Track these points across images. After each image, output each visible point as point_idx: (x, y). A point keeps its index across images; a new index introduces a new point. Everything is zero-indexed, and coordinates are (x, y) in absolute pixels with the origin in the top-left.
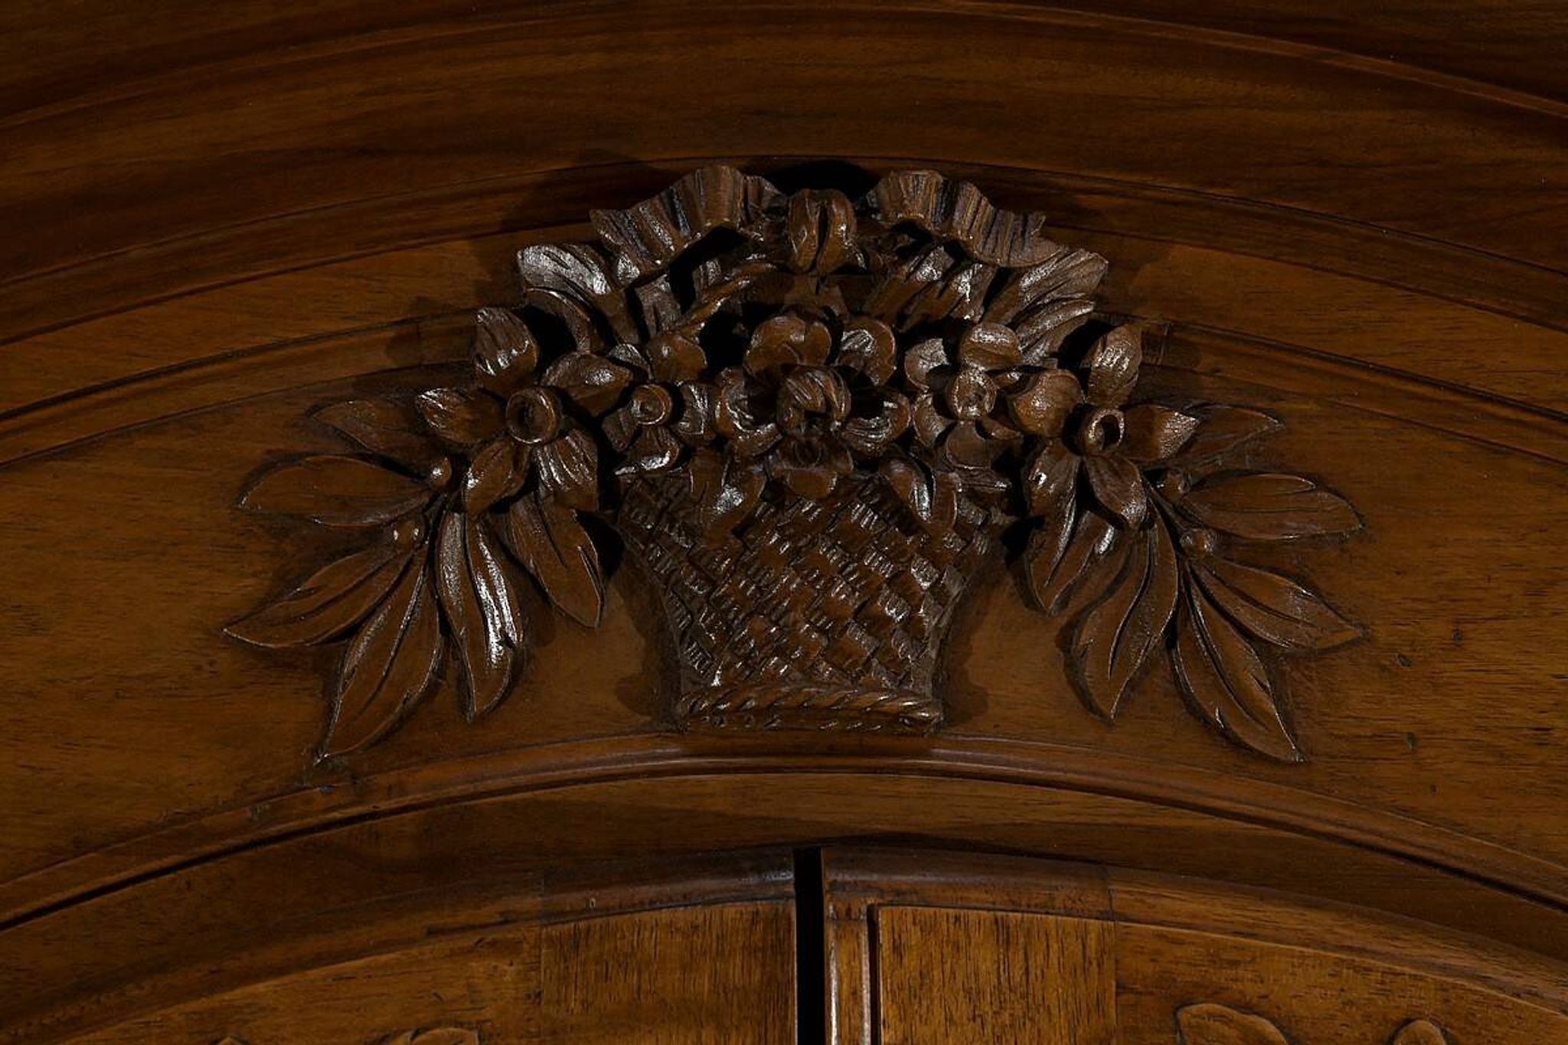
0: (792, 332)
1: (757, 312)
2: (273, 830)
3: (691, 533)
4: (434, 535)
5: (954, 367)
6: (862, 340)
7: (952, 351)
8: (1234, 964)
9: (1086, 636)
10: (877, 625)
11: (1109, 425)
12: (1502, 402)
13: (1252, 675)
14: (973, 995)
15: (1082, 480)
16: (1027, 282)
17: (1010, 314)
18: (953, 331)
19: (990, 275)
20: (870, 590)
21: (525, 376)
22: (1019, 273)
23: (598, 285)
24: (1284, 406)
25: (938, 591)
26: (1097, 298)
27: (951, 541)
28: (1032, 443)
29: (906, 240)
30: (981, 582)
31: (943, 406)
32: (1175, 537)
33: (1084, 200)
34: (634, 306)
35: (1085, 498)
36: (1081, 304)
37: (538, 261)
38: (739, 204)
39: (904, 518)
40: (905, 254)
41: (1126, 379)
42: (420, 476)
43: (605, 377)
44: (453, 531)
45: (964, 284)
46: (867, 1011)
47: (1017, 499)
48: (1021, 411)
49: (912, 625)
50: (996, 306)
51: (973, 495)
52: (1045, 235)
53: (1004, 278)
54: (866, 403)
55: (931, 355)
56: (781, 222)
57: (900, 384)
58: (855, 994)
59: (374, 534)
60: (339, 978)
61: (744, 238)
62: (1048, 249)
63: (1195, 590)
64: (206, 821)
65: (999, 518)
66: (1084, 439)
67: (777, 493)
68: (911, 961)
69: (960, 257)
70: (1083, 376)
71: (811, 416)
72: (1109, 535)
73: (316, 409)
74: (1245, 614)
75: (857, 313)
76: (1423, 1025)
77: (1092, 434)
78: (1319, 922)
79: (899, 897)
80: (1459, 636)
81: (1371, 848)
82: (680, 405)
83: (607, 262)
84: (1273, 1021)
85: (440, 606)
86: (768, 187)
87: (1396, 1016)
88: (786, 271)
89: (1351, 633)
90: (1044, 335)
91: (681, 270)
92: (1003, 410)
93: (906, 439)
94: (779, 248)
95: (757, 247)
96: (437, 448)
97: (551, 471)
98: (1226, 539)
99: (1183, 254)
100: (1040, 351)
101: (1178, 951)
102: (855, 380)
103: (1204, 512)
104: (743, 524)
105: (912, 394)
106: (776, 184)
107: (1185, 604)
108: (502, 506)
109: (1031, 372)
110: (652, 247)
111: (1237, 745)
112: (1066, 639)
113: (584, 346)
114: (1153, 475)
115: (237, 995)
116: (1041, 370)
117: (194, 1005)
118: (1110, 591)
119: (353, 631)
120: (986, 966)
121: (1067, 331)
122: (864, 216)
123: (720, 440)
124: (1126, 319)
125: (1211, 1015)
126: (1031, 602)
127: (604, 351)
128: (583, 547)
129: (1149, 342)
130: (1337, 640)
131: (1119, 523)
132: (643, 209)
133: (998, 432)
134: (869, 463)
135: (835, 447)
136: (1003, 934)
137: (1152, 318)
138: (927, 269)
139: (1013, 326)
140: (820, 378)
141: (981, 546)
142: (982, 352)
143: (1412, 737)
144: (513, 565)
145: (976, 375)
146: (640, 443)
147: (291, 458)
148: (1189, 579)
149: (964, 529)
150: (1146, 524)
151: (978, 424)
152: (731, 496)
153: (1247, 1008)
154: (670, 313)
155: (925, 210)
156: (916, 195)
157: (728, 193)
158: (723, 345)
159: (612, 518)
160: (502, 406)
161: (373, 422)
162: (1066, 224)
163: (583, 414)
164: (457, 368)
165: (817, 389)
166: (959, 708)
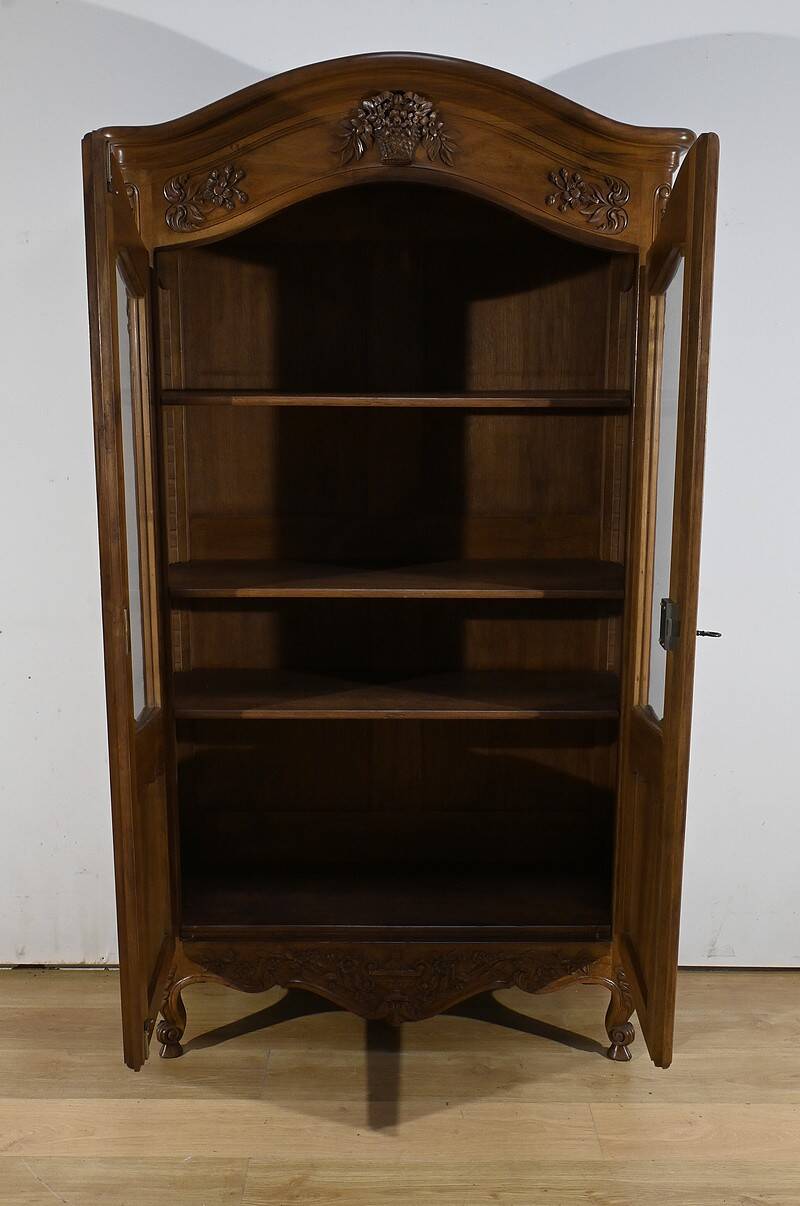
0: (395, 112)
1: (391, 109)
2: (335, 173)
3: (383, 138)
4: (352, 137)
5: (414, 117)
6: (403, 113)
7: (413, 115)
9: (429, 151)
10: (405, 149)
11: (432, 124)
12: (479, 121)
13: (449, 156)
15: (429, 131)
16: (422, 106)
17: (420, 110)
18: (413, 112)
19: (418, 105)
20: (404, 145)
21: (364, 117)
23: (372, 106)
24: (454, 122)
25: (412, 145)
26: (431, 108)
27: (413, 139)
28: (423, 126)
29: (408, 100)
30: (417, 144)
31: (412, 121)
32: (440, 138)
33: (430, 96)
34: (376, 109)
35: (429, 134)
36: (429, 109)
37: (365, 103)
38: (389, 97)
39: (408, 135)
40: (408, 102)
41: (434, 118)
42: (350, 130)
43: (373, 118)
44: (355, 137)
45: (415, 106)
47: (421, 133)
48: (421, 122)
49: (409, 149)
51: (416, 133)
52: (424, 101)
53: (420, 106)
54: (403, 121)
55: (411, 115)
56: (393, 98)
57: (407, 119)
59: (346, 137)
61: (389, 101)
64: (327, 172)
65: (419, 136)
67: (393, 132)
69: (415, 103)
70: (429, 118)
71: (398, 123)
73: (339, 122)
74: (448, 148)
75: (403, 110)
77: (430, 125)
80: (473, 151)
82: (382, 121)
83: (373, 103)
85: (353, 147)
88: (394, 104)
89: (461, 150)
90: (424, 113)
91: (382, 104)
92: (419, 122)
93: (408, 125)
94: (393, 101)
95: (391, 101)
96: (353, 127)
97: (367, 130)
98: (446, 139)
99: (441, 102)
100: (424, 115)
102: (402, 118)
103: (443, 135)
104: (389, 136)
106: (393, 93)
107: (441, 147)
108: (361, 134)
109: (423, 117)
110: (378, 101)
111: (447, 165)
112: (427, 151)
113: (371, 114)
114: (438, 130)
118: (432, 145)
119: (343, 149)
121: (427, 112)
122: (403, 98)
123: (386, 125)
124: (434, 111)
126: (423, 147)
127: (373, 114)
128: (370, 139)
129: (437, 114)
130: (460, 152)
131: (433, 137)
132: (377, 96)
133: (419, 125)
134: (404, 128)
135: (400, 127)
137: (437, 111)
138: (410, 104)
139: (421, 112)
141: (417, 139)
142: (417, 115)
143: (468, 164)
144: (362, 142)
145: (416, 117)
146: (377, 126)
147: (336, 128)
148: (442, 144)
149: (415, 137)
150: (436, 137)
151: (416, 124)
152: (387, 133)
154: (381, 110)
155: (410, 97)
156: (409, 95)
157: (387, 94)
158: (387, 114)
159: (374, 136)
160: (361, 121)
161: (345, 123)
162: (428, 99)
163: (371, 122)
164: (356, 117)
165: (398, 119)
166: (415, 159)
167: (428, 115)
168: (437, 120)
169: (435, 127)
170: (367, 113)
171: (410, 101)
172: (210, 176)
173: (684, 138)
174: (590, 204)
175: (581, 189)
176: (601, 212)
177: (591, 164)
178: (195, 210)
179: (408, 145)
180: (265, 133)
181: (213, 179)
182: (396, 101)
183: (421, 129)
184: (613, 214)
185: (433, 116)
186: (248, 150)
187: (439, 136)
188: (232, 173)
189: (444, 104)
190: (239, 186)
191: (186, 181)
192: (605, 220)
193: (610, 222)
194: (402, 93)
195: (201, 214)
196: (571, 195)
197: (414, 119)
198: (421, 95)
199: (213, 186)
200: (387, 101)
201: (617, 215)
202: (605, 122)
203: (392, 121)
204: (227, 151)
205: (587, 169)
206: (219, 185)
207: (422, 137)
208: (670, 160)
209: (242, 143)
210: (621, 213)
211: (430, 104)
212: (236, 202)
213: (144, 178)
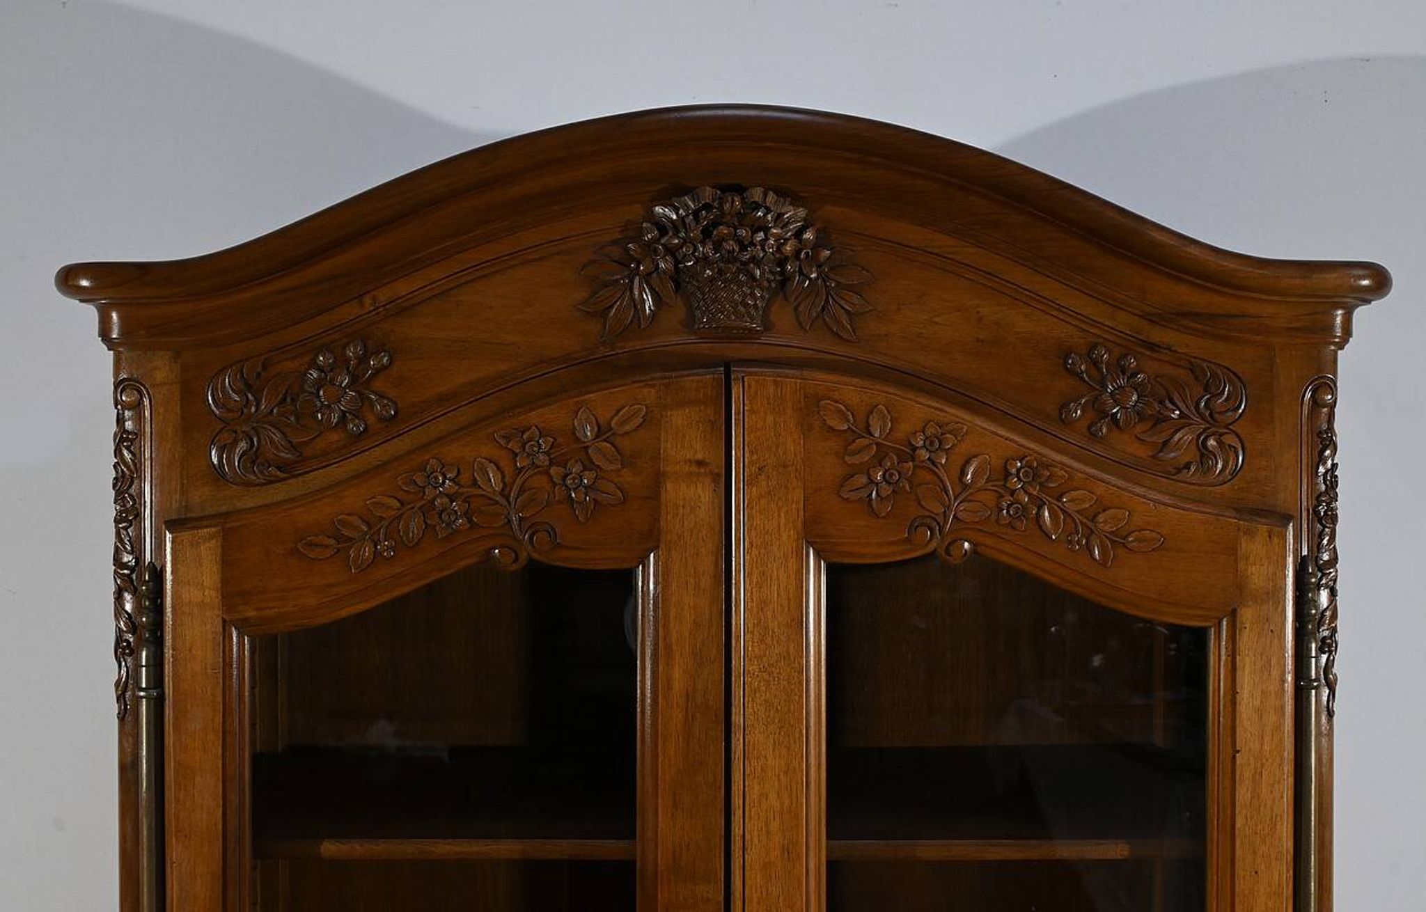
0: (724, 230)
1: (715, 224)
2: (592, 357)
3: (698, 281)
4: (632, 281)
5: (766, 239)
6: (743, 232)
7: (766, 235)
8: (834, 391)
9: (801, 309)
10: (746, 305)
11: (807, 253)
12: (911, 247)
13: (844, 319)
14: (768, 399)
15: (800, 267)
16: (785, 216)
17: (780, 226)
18: (766, 230)
19: (776, 215)
20: (745, 295)
21: (656, 241)
22: (784, 214)
23: (675, 217)
24: (854, 249)
25: (762, 296)
26: (805, 220)
27: (765, 284)
28: (786, 259)
29: (754, 205)
30: (773, 295)
31: (763, 249)
32: (825, 283)
33: (802, 194)
34: (683, 222)
35: (801, 273)
36: (799, 222)
37: (659, 209)
38: (711, 197)
39: (753, 277)
40: (754, 210)
41: (812, 240)
42: (628, 266)
43: (676, 241)
44: (637, 280)
45: (769, 217)
46: (742, 402)
47: (783, 273)
48: (784, 251)
49: (756, 304)
50: (777, 223)
51: (771, 272)
52: (790, 204)
53: (780, 215)
54: (743, 248)
55: (761, 236)
56: (722, 201)
57: (752, 244)
58: (739, 398)
59: (617, 281)
60: (611, 393)
61: (712, 206)
62: (791, 208)
63: (830, 297)
64: (574, 356)
65: (778, 278)
66: (800, 257)
67: (720, 272)
68: (753, 390)
69: (768, 210)
70: (800, 241)
71: (729, 252)
72: (807, 282)
73: (601, 249)
74: (842, 303)
75: (741, 225)
76: (880, 406)
77: (803, 255)
78: (855, 380)
79: (750, 374)
80: (899, 309)
81: (876, 364)
82: (696, 249)
83: (676, 210)
84: (844, 406)
85: (634, 300)
86: (719, 192)
87: (875, 404)
88: (723, 214)
89: (871, 308)
90: (790, 230)
91: (696, 214)
92: (779, 250)
93: (753, 258)
94: (721, 208)
95: (716, 208)
96: (633, 259)
97: (662, 265)
98: (838, 283)
100: (789, 234)
101: (819, 388)
102: (741, 243)
103: (831, 275)
104: (712, 279)
105: (755, 246)
106: (720, 191)
107: (827, 301)
108: (650, 274)
109: (786, 240)
110: (688, 207)
111: (841, 337)
112: (796, 309)
113: (671, 234)
114: (819, 266)
115: (587, 397)
116: (788, 239)
117: (576, 399)
118: (807, 297)
119: (612, 307)
120: (771, 391)
121: (796, 229)
122: (743, 199)
123: (705, 258)
124: (812, 225)
125: (829, 404)
126: (786, 299)
127: (676, 235)
128: (671, 285)
129: (818, 231)
130: (867, 310)
131: (810, 279)
132: (686, 198)
133: (778, 256)
134: (745, 264)
135: (735, 260)
136: (776, 383)
137: (819, 225)
138: (760, 213)
139: (782, 228)
140: (731, 242)
141: (773, 285)
142: (773, 235)
143: (886, 335)
144: (652, 290)
145: (772, 241)
146: (685, 258)
147: (594, 261)
148: (828, 294)
149: (768, 280)
150: (817, 279)
151: (772, 253)
152: (709, 272)
153: (836, 402)
154: (693, 225)
155: (759, 198)
156: (756, 194)
157: (708, 193)
158: (707, 233)
159: (678, 278)
160: (650, 248)
161: (615, 252)
162: (797, 200)
163: (670, 251)
164: (637, 238)
165: (730, 245)
166: (768, 327)
167: (798, 234)
168: (817, 245)
169: (813, 260)
170: (663, 231)
171: (757, 207)
172: (313, 364)
173: (1365, 282)
174: (1161, 419)
175: (1136, 387)
176: (1185, 437)
177: (1158, 335)
178: (277, 437)
179: (755, 299)
180: (436, 273)
181: (320, 369)
182: (727, 206)
183: (782, 262)
184: (1212, 442)
185: (808, 235)
186: (401, 308)
187: (824, 277)
188: (363, 360)
189: (833, 213)
190: (378, 384)
191: (259, 374)
192: (1192, 454)
193: (1205, 455)
194: (740, 190)
195: (293, 447)
196: (1116, 403)
197: (769, 242)
198: (781, 193)
199: (319, 384)
200: (707, 207)
201: (1220, 443)
202: (1193, 251)
203: (717, 247)
204: (349, 311)
205: (1152, 347)
206: (332, 382)
207: (785, 280)
208: (1331, 327)
209: (383, 295)
210: (1230, 440)
211: (802, 212)
212: (371, 419)
213: (162, 369)
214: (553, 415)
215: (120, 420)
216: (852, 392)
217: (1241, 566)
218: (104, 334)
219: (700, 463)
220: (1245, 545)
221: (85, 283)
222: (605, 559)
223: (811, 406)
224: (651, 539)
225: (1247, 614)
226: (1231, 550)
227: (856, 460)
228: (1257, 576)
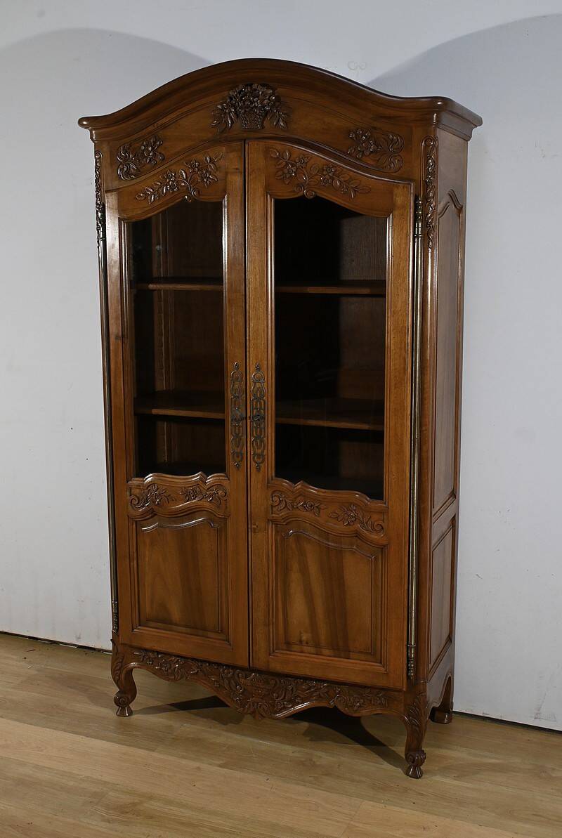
0: (246, 98)
1: (243, 96)
2: (215, 139)
3: (241, 114)
4: (225, 115)
6: (251, 98)
8: (273, 146)
10: (255, 121)
11: (272, 104)
14: (255, 149)
15: (271, 108)
17: (263, 95)
18: (258, 97)
19: (262, 92)
20: (254, 118)
21: (229, 102)
22: (264, 92)
23: (234, 95)
24: (287, 101)
25: (260, 118)
26: (271, 93)
27: (260, 114)
29: (254, 90)
31: (257, 103)
32: (279, 113)
33: (271, 86)
34: (237, 96)
35: (271, 110)
36: (269, 94)
37: (230, 93)
42: (223, 111)
43: (234, 102)
45: (260, 93)
46: (248, 150)
48: (264, 103)
51: (261, 110)
57: (254, 102)
59: (221, 115)
60: (215, 149)
61: (243, 90)
62: (267, 90)
64: (210, 139)
68: (251, 146)
69: (259, 91)
70: (269, 100)
71: (247, 105)
74: (284, 119)
75: (252, 96)
76: (287, 150)
77: (270, 105)
78: (280, 142)
79: (250, 141)
80: (300, 120)
82: (239, 104)
83: (234, 92)
84: (276, 150)
85: (226, 121)
86: (244, 86)
87: (285, 149)
88: (246, 93)
89: (292, 120)
90: (266, 97)
92: (262, 103)
97: (232, 110)
98: (283, 113)
101: (269, 145)
103: (280, 110)
108: (230, 113)
111: (283, 130)
112: (270, 122)
113: (234, 100)
114: (277, 108)
115: (208, 150)
116: (265, 100)
117: (205, 151)
118: (273, 117)
119: (219, 123)
120: (256, 146)
121: (268, 96)
122: (251, 88)
123: (242, 107)
124: (274, 95)
125: (271, 150)
126: (267, 119)
128: (235, 116)
129: (276, 97)
132: (237, 88)
133: (262, 105)
134: (252, 108)
135: (249, 107)
136: (257, 144)
137: (276, 95)
138: (257, 92)
141: (263, 114)
142: (260, 98)
143: (296, 129)
144: (230, 118)
146: (237, 107)
150: (276, 112)
151: (260, 104)
153: (273, 149)
154: (239, 97)
155: (257, 87)
162: (269, 87)
166: (263, 127)
167: (269, 98)
168: (276, 101)
169: (274, 106)
170: (231, 99)
171: (256, 90)
172: (143, 144)
174: (377, 152)
176: (384, 157)
177: (376, 124)
178: (134, 166)
179: (258, 119)
180: (173, 116)
181: (144, 146)
182: (246, 90)
183: (264, 107)
184: (393, 159)
185: (273, 98)
186: (164, 127)
187: (278, 111)
188: (155, 142)
189: (280, 90)
190: (159, 150)
191: (129, 148)
192: (386, 163)
193: (391, 163)
194: (251, 85)
197: (259, 101)
198: (263, 85)
199: (144, 150)
200: (241, 91)
201: (395, 159)
203: (244, 104)
204: (151, 128)
205: (375, 128)
206: (147, 150)
207: (266, 112)
208: (433, 119)
209: (160, 123)
210: (397, 158)
211: (270, 91)
212: (157, 160)
213: (105, 148)
214: (200, 156)
215: (96, 163)
216: (279, 145)
217: (394, 197)
218: (91, 138)
219: (237, 169)
220: (396, 191)
221: (85, 123)
222: (214, 199)
223: (267, 151)
224: (225, 192)
225: (396, 213)
226: (391, 192)
227: (280, 167)
228: (399, 201)
